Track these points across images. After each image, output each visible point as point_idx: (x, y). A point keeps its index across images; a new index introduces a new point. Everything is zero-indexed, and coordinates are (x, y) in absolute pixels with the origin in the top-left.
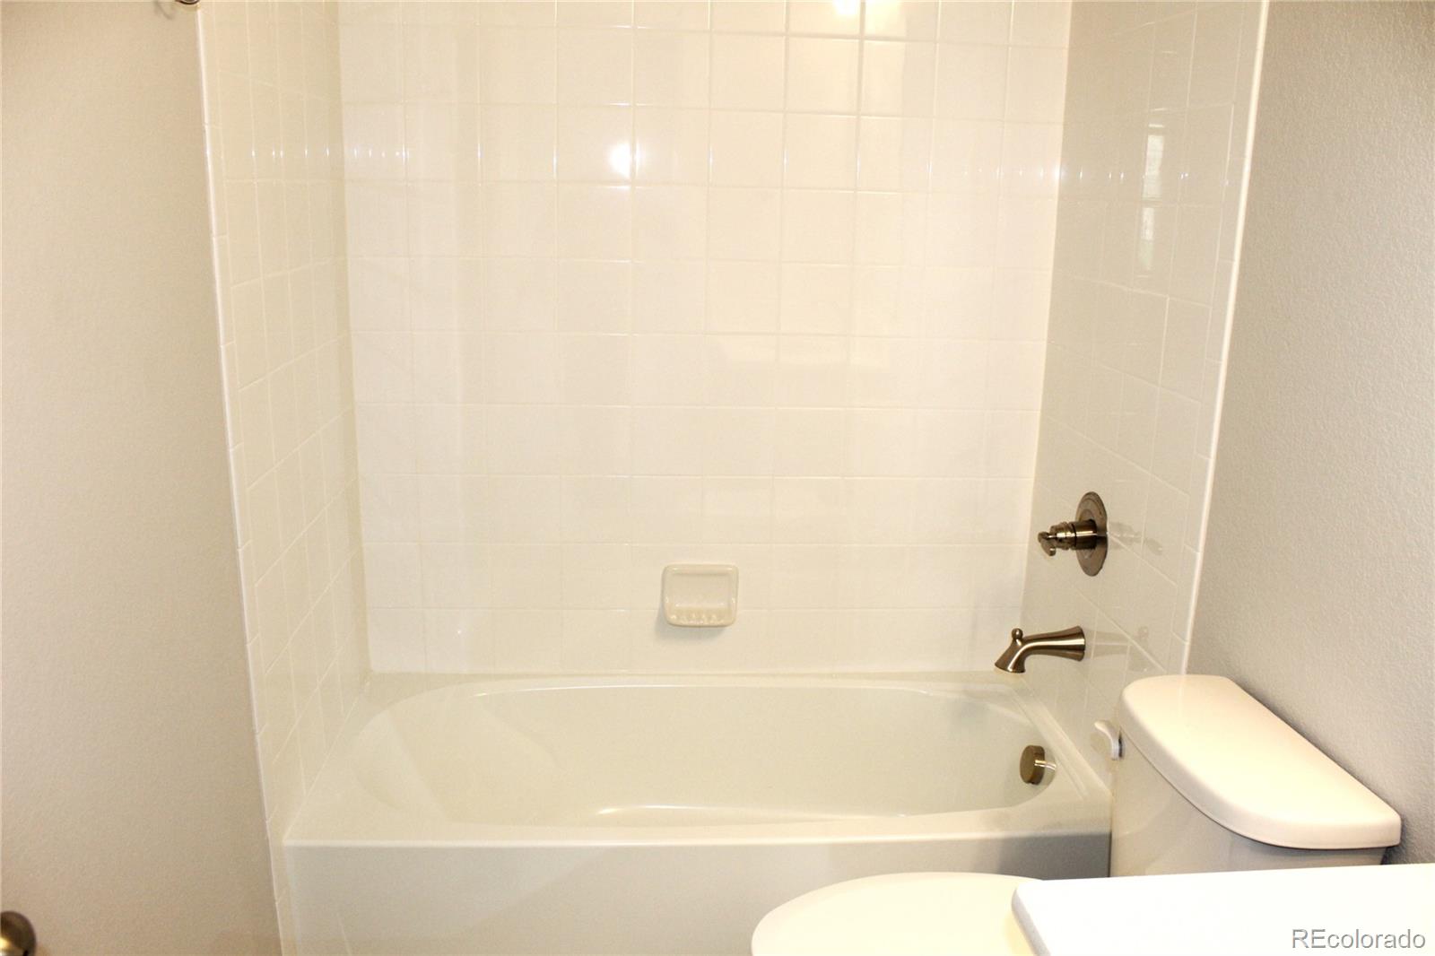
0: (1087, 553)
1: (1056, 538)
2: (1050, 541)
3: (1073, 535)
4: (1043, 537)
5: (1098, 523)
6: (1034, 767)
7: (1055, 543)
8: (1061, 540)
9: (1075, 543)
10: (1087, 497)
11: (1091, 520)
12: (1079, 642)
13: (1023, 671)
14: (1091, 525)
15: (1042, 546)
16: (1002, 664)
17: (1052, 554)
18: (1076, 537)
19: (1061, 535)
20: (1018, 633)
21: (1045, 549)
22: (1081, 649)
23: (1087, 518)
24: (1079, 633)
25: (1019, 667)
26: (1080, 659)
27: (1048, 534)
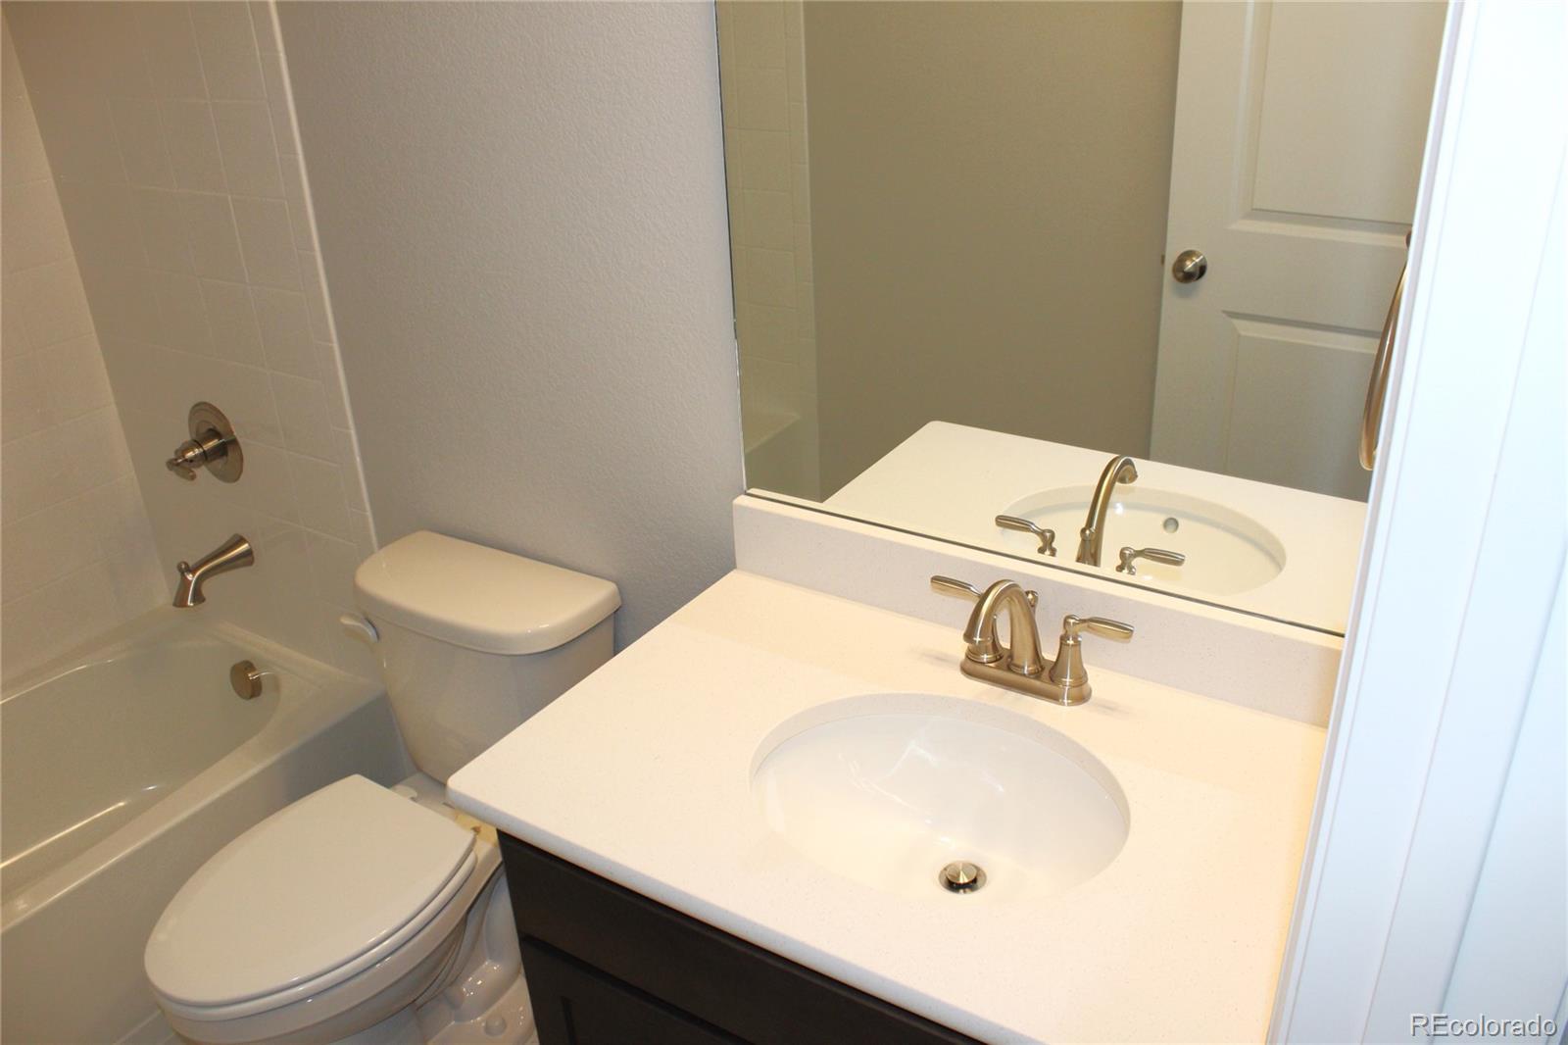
0: (219, 463)
1: (186, 460)
2: (181, 465)
3: (201, 450)
4: (173, 464)
5: (220, 428)
6: (247, 681)
7: (186, 465)
8: (191, 461)
9: (206, 457)
10: (197, 408)
11: (210, 430)
12: (244, 547)
13: (204, 600)
14: (214, 433)
15: (178, 474)
16: (180, 602)
17: (193, 478)
18: (204, 451)
19: (190, 454)
20: (183, 566)
21: (183, 476)
22: (248, 553)
23: (203, 430)
24: (241, 541)
25: (198, 597)
26: (251, 563)
27: (176, 460)
